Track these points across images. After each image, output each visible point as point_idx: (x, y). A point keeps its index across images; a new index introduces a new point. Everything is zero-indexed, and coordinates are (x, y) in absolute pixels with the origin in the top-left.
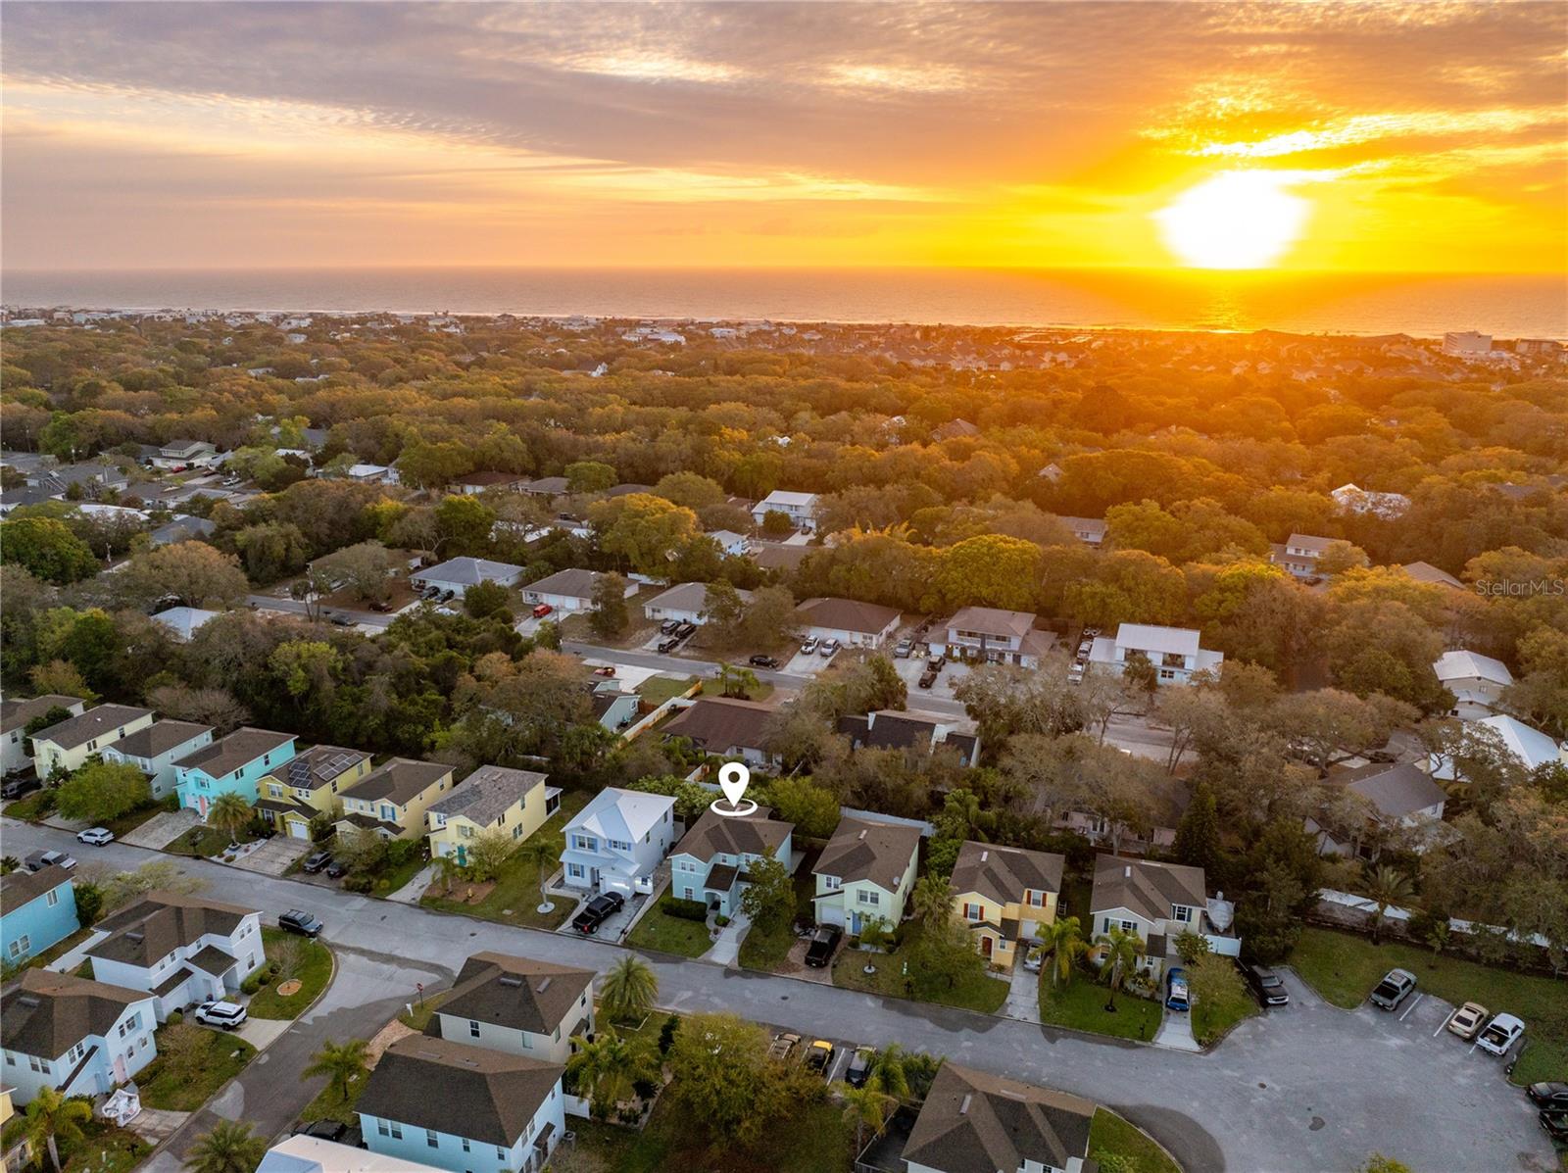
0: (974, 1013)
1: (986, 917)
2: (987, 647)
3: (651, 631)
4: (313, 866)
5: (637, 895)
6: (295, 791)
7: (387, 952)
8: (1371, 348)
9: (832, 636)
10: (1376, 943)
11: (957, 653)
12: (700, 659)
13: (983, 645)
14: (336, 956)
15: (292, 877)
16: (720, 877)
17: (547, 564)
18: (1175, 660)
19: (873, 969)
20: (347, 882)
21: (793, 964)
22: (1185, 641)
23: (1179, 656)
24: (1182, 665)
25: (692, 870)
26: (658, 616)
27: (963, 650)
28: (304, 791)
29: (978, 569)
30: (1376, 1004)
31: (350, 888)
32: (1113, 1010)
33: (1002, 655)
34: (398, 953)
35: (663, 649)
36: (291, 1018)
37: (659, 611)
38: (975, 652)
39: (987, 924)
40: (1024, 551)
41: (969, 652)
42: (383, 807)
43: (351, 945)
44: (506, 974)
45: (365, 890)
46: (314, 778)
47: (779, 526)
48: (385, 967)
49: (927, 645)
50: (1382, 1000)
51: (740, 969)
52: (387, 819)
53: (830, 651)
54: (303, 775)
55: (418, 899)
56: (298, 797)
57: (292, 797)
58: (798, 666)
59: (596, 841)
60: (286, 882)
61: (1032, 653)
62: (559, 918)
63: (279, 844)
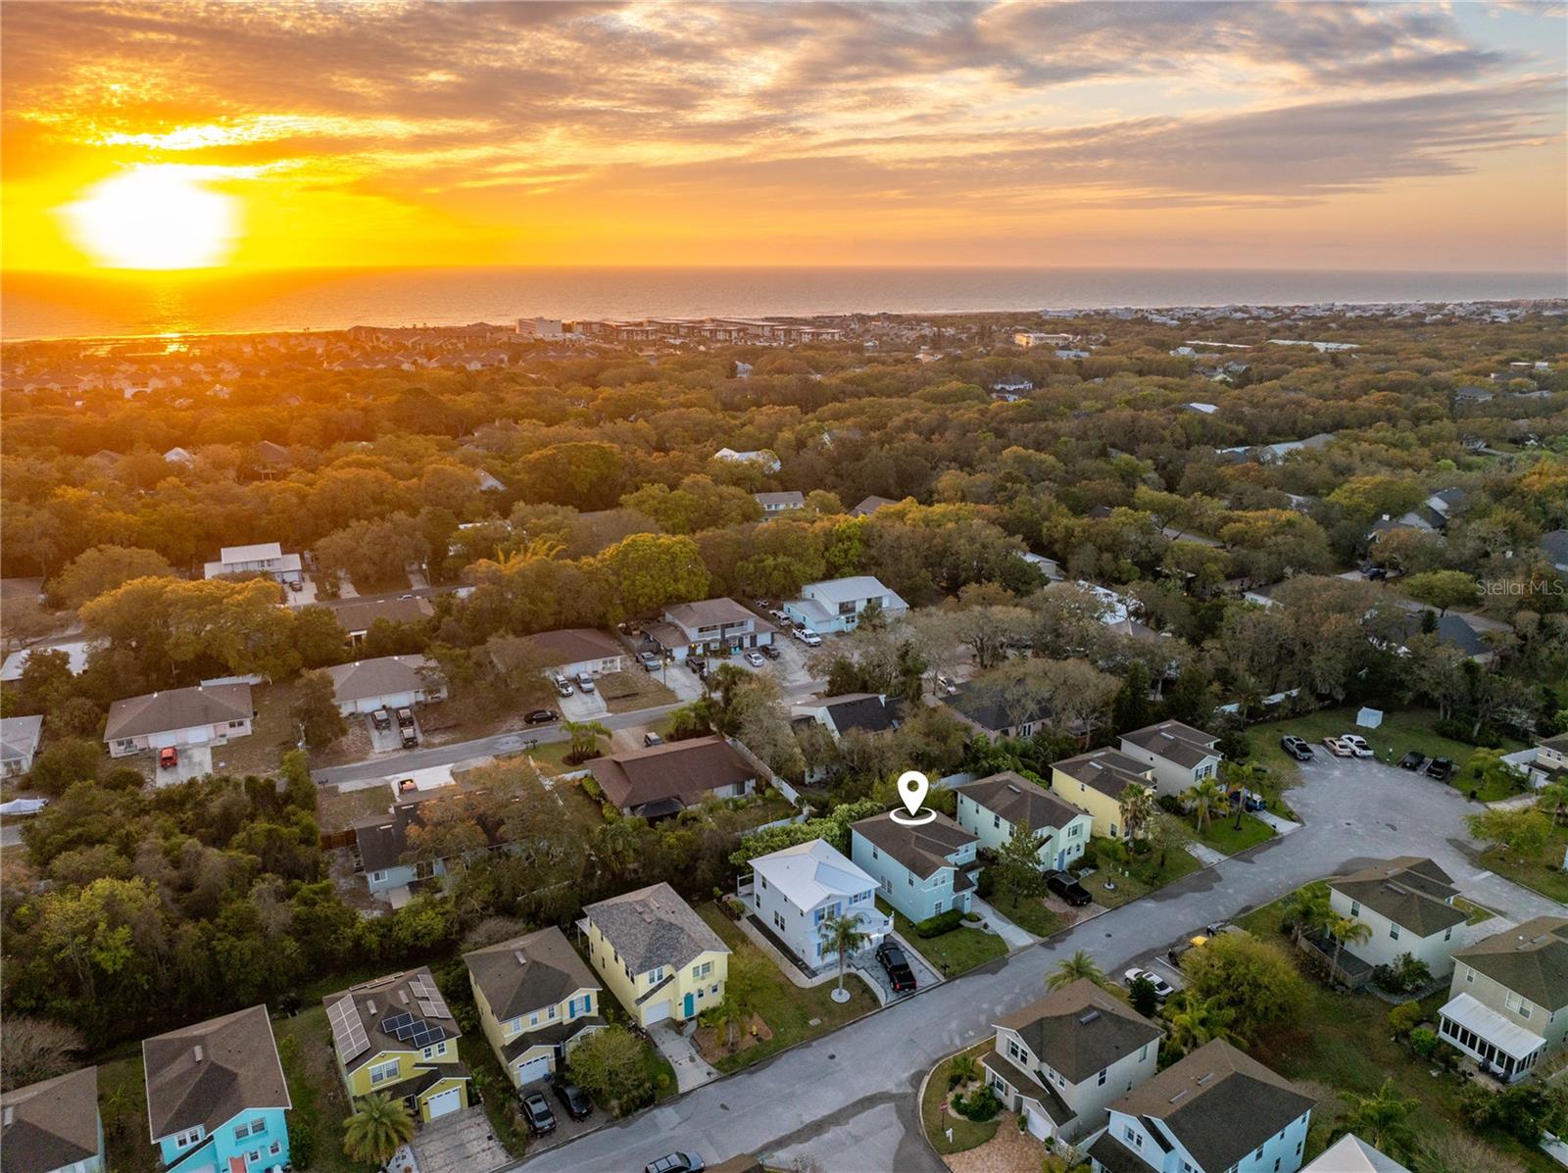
0: (1196, 873)
2: (727, 636)
3: (357, 730)
6: (420, 1056)
7: (799, 1126)
11: (701, 650)
12: (454, 742)
13: (723, 635)
15: (530, 1151)
16: (962, 878)
18: (874, 603)
19: (1112, 886)
21: (1065, 915)
22: (870, 585)
23: (873, 599)
24: (881, 605)
25: (943, 882)
27: (706, 646)
28: (434, 1048)
29: (662, 569)
30: (1306, 759)
31: (626, 1112)
32: (1239, 829)
33: (741, 640)
34: (808, 1119)
38: (718, 644)
40: (682, 544)
41: (712, 646)
42: (569, 1004)
43: (756, 1147)
45: (649, 1102)
46: (436, 1022)
48: (828, 1136)
49: (671, 651)
50: (1306, 755)
52: (578, 1015)
53: (591, 685)
54: (419, 1027)
55: (713, 1070)
56: (426, 1060)
57: (417, 1065)
58: (578, 709)
59: (839, 904)
60: (531, 1163)
61: (765, 631)
62: (866, 996)
63: (435, 1136)
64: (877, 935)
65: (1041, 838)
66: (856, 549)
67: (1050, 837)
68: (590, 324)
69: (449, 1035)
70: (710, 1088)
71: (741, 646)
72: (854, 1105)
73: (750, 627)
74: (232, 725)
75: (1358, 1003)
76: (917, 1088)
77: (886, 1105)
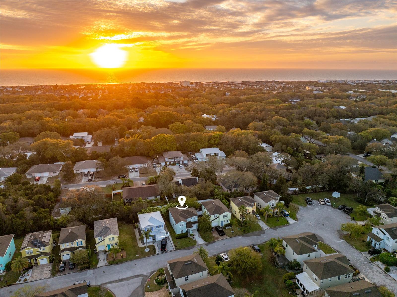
0: (258, 231)
1: (249, 212)
2: (175, 160)
3: (80, 176)
4: (63, 269)
5: (166, 238)
6: (38, 249)
7: (118, 279)
8: (168, 85)
9: (137, 166)
10: (298, 195)
11: (168, 163)
13: (174, 160)
14: (104, 287)
15: (56, 275)
16: (189, 225)
17: (26, 165)
18: (216, 154)
19: (233, 232)
20: (80, 268)
21: (217, 237)
22: (215, 150)
23: (216, 153)
24: (218, 155)
25: (183, 225)
26: (78, 172)
27: (170, 162)
28: (42, 248)
29: (164, 143)
30: (309, 204)
31: (82, 270)
32: (278, 221)
33: (179, 161)
34: (121, 278)
35: (90, 180)
37: (78, 171)
38: (173, 162)
39: (250, 213)
40: (171, 137)
41: (171, 163)
42: (77, 242)
43: (105, 282)
44: (185, 262)
45: (88, 268)
46: (44, 242)
48: (123, 283)
49: (160, 163)
50: (310, 203)
51: (208, 243)
52: (79, 246)
53: (137, 170)
54: (39, 243)
55: (107, 263)
56: (40, 251)
57: (37, 252)
58: (132, 176)
59: (153, 227)
60: (55, 278)
61: (186, 160)
62: (154, 251)
63: (39, 268)
64: (163, 236)
65: (216, 217)
66: (217, 140)
67: (219, 217)
68: (197, 82)
69: (46, 246)
70: (104, 267)
71: (179, 163)
72: (133, 276)
73: (182, 158)
74: (54, 173)
75: (280, 271)
76: (151, 275)
77: (141, 278)
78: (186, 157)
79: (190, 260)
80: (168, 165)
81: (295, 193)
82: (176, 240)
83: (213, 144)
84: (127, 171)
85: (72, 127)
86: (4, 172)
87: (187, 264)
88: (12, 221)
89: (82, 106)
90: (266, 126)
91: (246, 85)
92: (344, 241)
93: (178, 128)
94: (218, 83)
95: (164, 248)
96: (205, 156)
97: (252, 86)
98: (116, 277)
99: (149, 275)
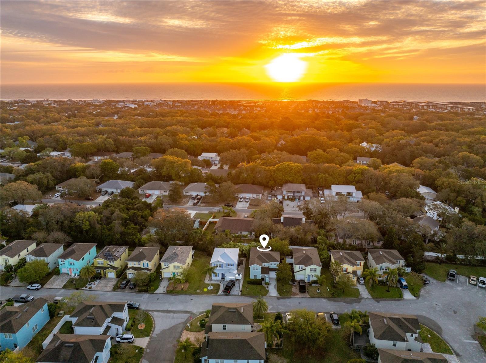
0: (353, 298)
1: (348, 271)
2: (295, 195)
3: (188, 199)
4: (124, 286)
5: (237, 280)
6: (108, 262)
7: (166, 310)
8: (342, 104)
9: (248, 196)
10: (440, 264)
11: (286, 198)
12: (208, 206)
13: (294, 195)
14: (150, 314)
15: (116, 290)
16: (266, 270)
17: (143, 180)
18: (349, 194)
19: (319, 291)
20: (139, 290)
21: (295, 293)
22: (351, 189)
23: (350, 193)
24: (352, 195)
25: (257, 269)
26: (188, 194)
27: (288, 196)
28: (112, 261)
29: (286, 172)
30: (450, 280)
31: (140, 291)
32: (389, 291)
33: (300, 197)
34: (170, 309)
35: (195, 204)
36: (148, 336)
37: (188, 193)
38: (292, 197)
39: (349, 273)
40: (298, 166)
41: (290, 197)
42: (143, 263)
43: (153, 309)
44: (229, 308)
45: (146, 291)
46: (114, 256)
47: (208, 164)
48: (169, 314)
49: (277, 196)
50: (452, 278)
51: (281, 297)
52: (145, 267)
53: (248, 200)
54: (110, 256)
55: (166, 291)
56: (110, 264)
57: (107, 264)
58: (240, 206)
59: (222, 264)
60: (115, 293)
61: (308, 196)
62: (217, 290)
63: (106, 281)
64: (233, 277)
65: (302, 268)
66: (359, 177)
67: (305, 269)
68: (383, 101)
69: (115, 260)
70: (161, 294)
71: (299, 199)
72: (182, 311)
73: (303, 194)
74: (164, 192)
75: (352, 353)
77: (188, 314)
78: (310, 192)
79: (236, 308)
80: (286, 200)
81: (438, 261)
82: (246, 285)
83: (352, 180)
84: (236, 199)
85: (203, 146)
86: (121, 185)
87: (230, 311)
88: (102, 231)
89: (226, 124)
90: (436, 164)
91: (452, 107)
92: (477, 342)
93: (317, 157)
94: (412, 103)
95: (228, 289)
96: (334, 194)
97: (461, 108)
98: (166, 307)
99: (198, 314)
